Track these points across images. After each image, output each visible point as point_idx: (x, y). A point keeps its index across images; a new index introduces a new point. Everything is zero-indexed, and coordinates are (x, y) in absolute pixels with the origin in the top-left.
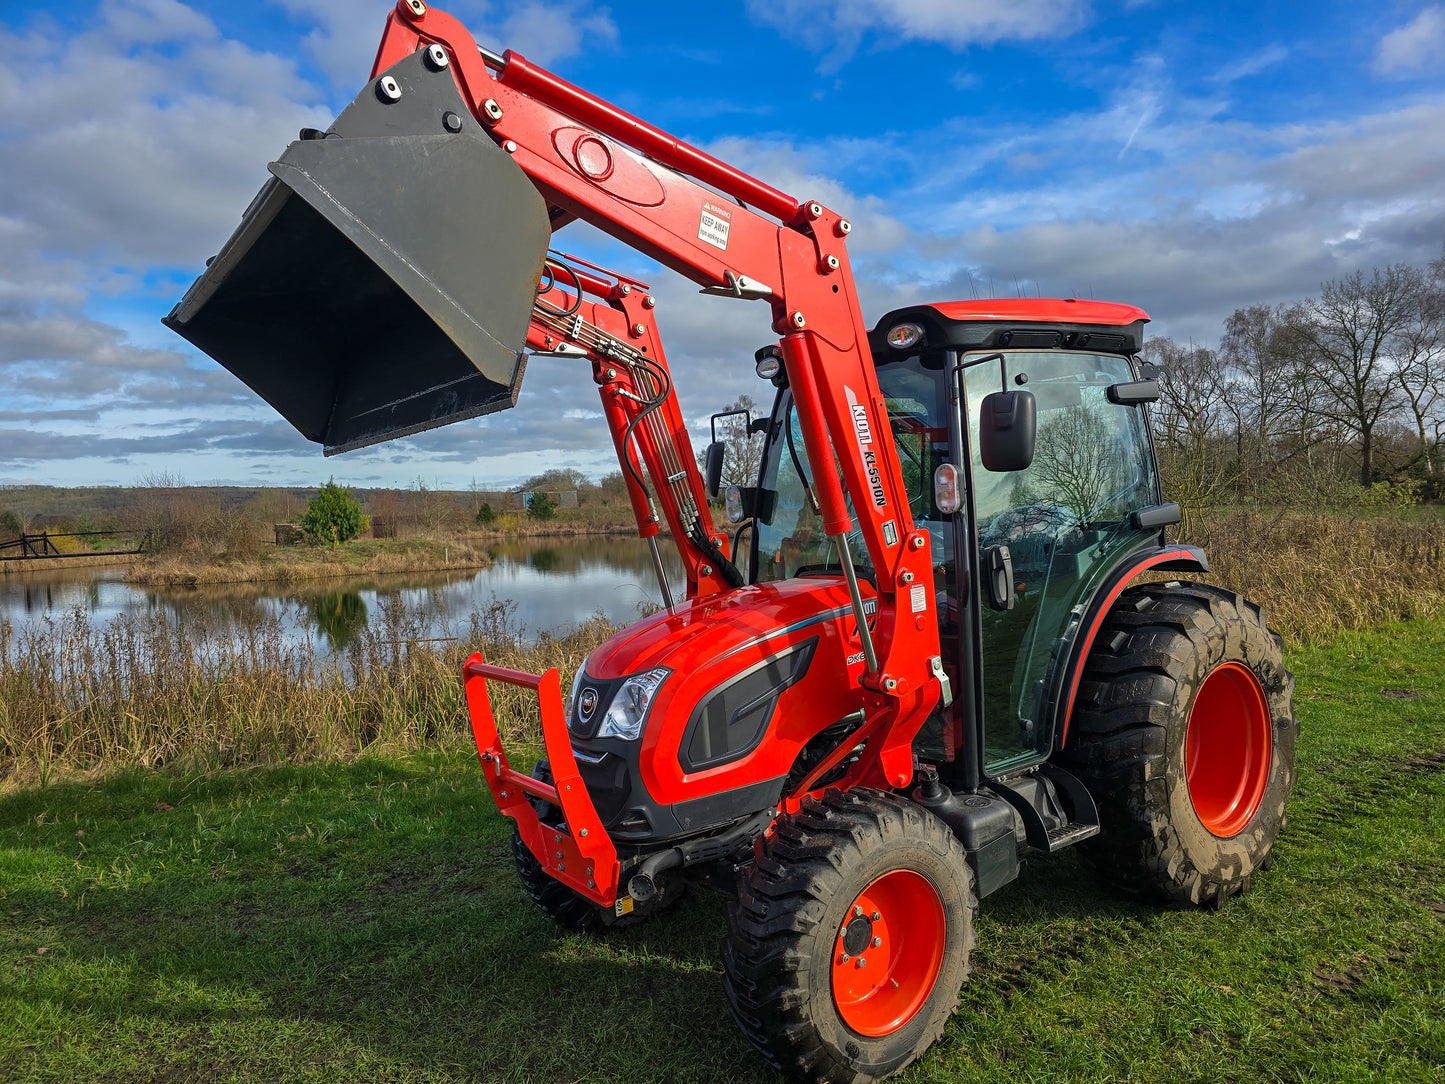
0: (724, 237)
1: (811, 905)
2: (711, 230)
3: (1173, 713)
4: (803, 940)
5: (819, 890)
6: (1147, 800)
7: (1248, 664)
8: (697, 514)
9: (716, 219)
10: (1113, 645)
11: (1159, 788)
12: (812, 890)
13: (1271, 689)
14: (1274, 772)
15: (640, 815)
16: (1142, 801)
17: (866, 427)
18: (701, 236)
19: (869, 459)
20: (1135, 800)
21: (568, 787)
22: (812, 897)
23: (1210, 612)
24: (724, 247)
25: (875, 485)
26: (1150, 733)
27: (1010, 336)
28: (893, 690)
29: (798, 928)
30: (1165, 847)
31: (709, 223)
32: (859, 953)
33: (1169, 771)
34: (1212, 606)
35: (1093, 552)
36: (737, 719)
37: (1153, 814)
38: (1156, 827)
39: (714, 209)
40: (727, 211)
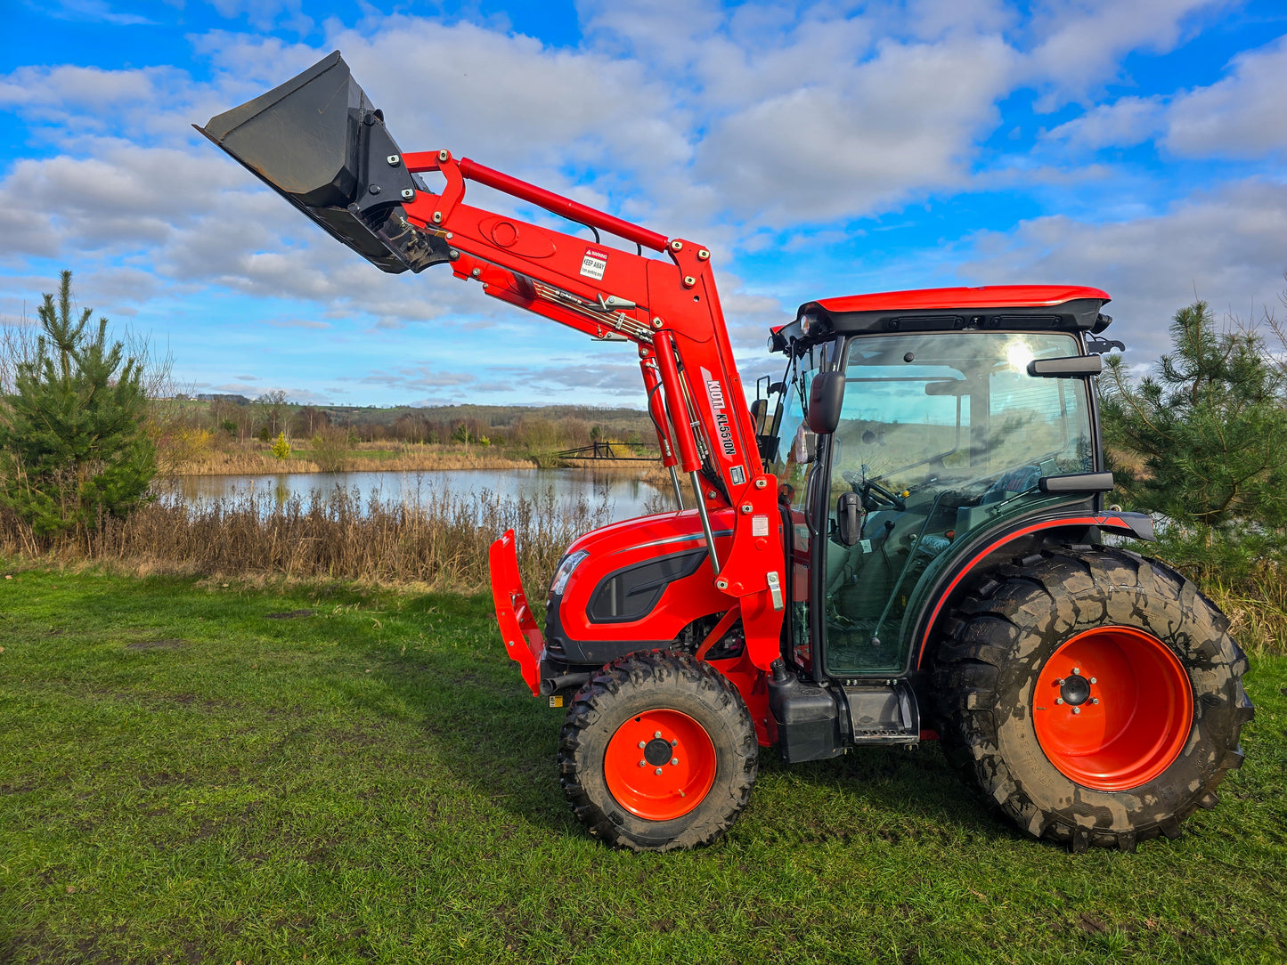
0: (601, 271)
1: (591, 713)
2: (591, 268)
3: (1011, 657)
4: (581, 732)
5: (597, 705)
6: (974, 727)
7: (1154, 633)
8: (707, 452)
9: (595, 260)
10: (982, 591)
11: (986, 719)
12: (593, 703)
13: (1195, 664)
14: (1192, 746)
15: (560, 644)
16: (970, 727)
17: (721, 397)
18: (582, 273)
19: (721, 420)
20: (965, 725)
21: (503, 613)
22: (592, 708)
23: (1090, 574)
24: (600, 278)
25: (726, 439)
26: (981, 670)
27: (899, 323)
28: (724, 590)
29: (577, 723)
30: (994, 774)
31: (590, 263)
32: (659, 765)
33: (998, 706)
34: (1093, 570)
35: (991, 509)
36: (632, 594)
37: (979, 741)
38: (979, 752)
39: (594, 253)
40: (604, 254)
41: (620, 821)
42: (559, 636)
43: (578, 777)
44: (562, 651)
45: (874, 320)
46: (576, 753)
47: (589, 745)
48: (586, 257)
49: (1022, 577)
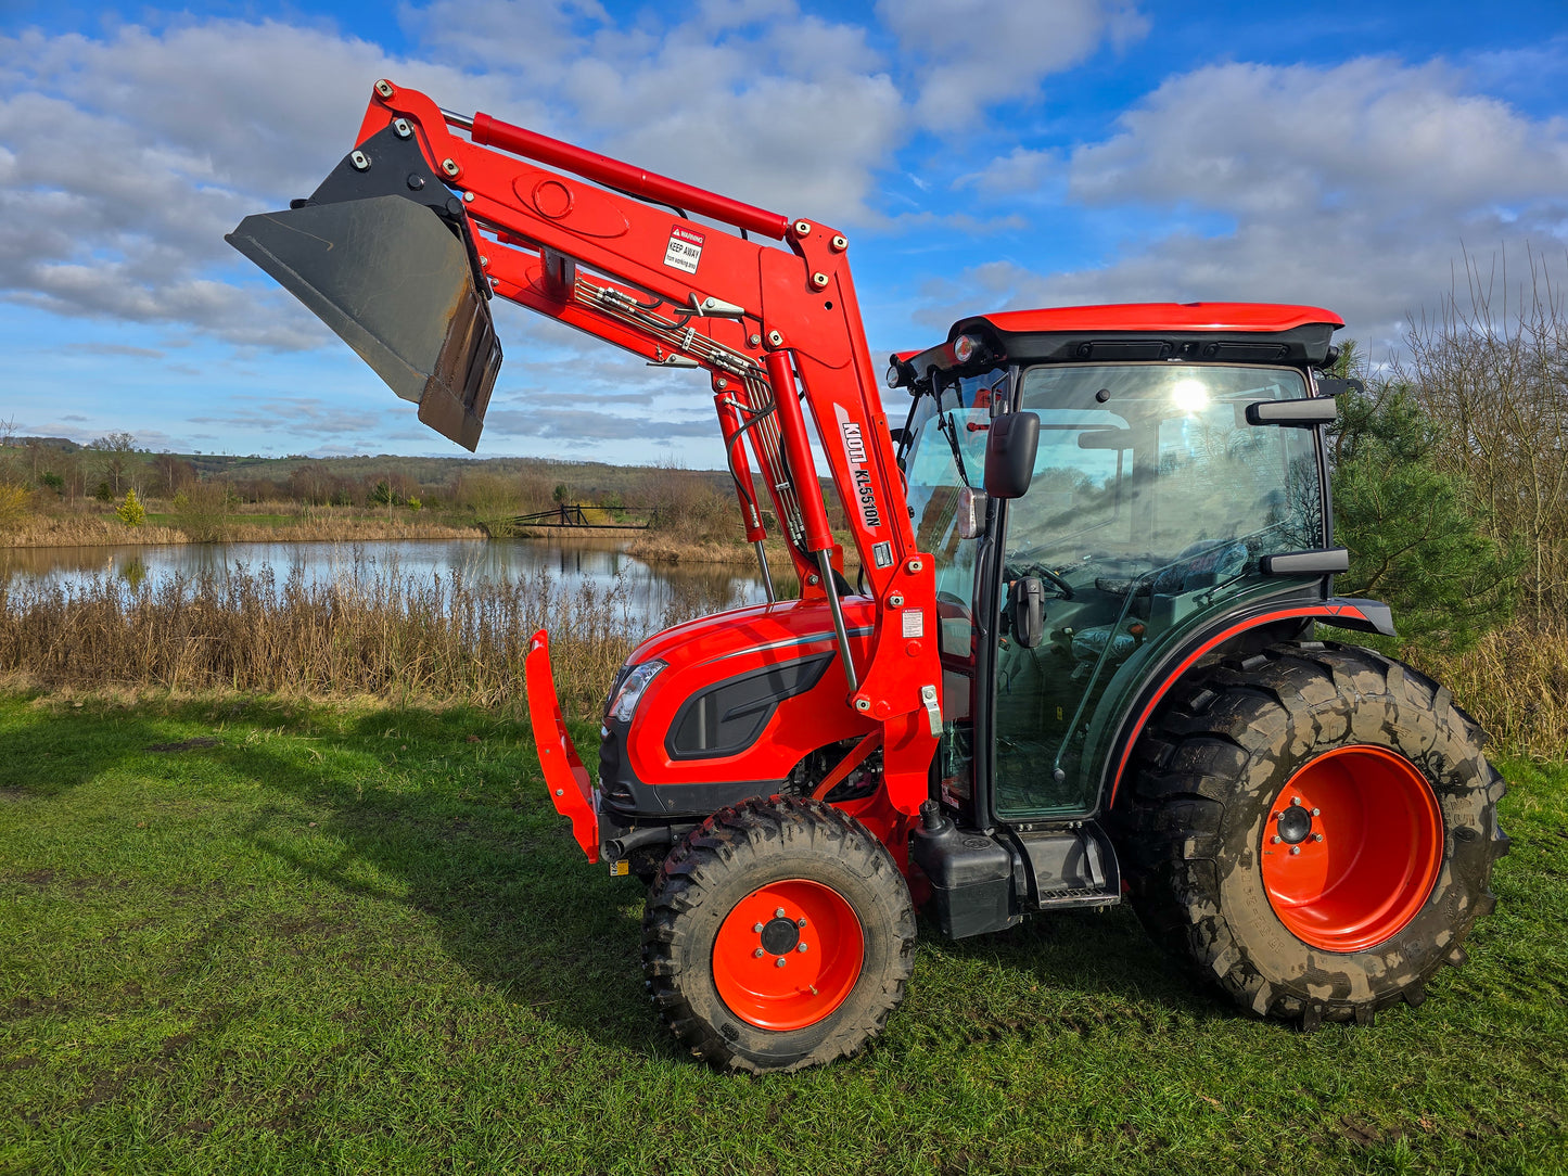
0: (695, 261)
1: (693, 889)
2: (680, 255)
3: (1238, 790)
4: (680, 918)
5: (702, 878)
6: (1190, 881)
7: (1403, 752)
9: (685, 244)
10: (1194, 704)
11: (1205, 870)
12: (694, 876)
13: (1448, 789)
14: (1441, 891)
15: (626, 790)
16: (1185, 881)
17: (861, 446)
18: (667, 262)
19: (861, 478)
20: (1177, 879)
21: (548, 751)
22: (693, 882)
23: (1332, 680)
24: (693, 271)
25: (867, 504)
26: (1201, 807)
27: (1090, 348)
28: (865, 712)
29: (675, 906)
30: (1214, 939)
31: (678, 248)
32: (782, 954)
33: (1222, 854)
34: (1336, 675)
35: (1200, 597)
36: (729, 718)
37: (1196, 899)
38: (1197, 913)
39: (684, 234)
40: (699, 235)
41: (733, 1035)
42: (626, 779)
43: (676, 981)
44: (631, 800)
45: (1058, 344)
46: (672, 948)
47: (692, 936)
48: (672, 240)
49: (1247, 686)
